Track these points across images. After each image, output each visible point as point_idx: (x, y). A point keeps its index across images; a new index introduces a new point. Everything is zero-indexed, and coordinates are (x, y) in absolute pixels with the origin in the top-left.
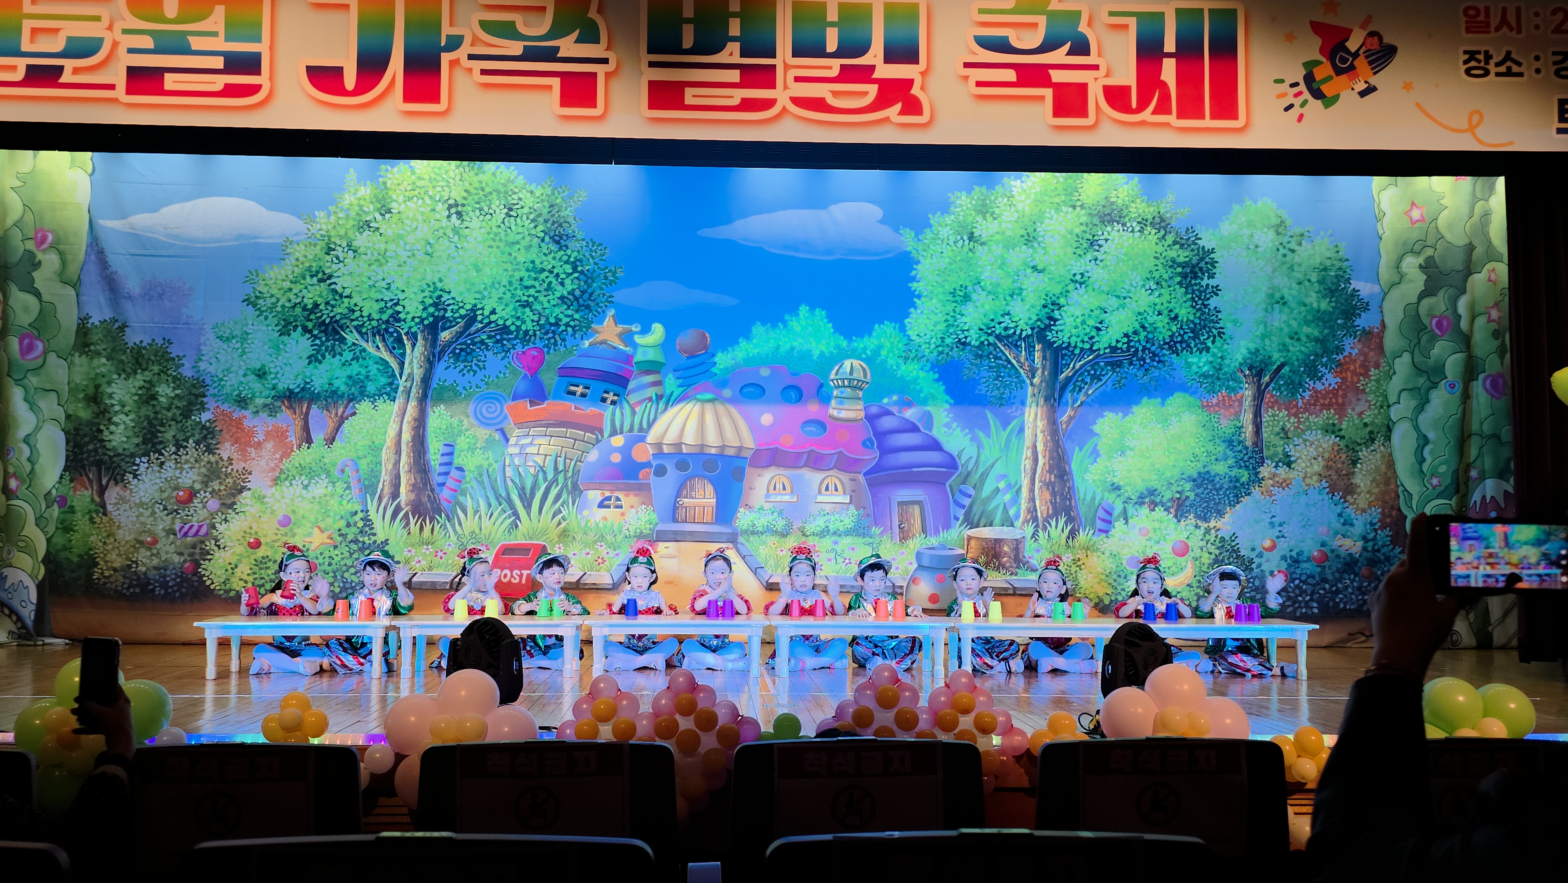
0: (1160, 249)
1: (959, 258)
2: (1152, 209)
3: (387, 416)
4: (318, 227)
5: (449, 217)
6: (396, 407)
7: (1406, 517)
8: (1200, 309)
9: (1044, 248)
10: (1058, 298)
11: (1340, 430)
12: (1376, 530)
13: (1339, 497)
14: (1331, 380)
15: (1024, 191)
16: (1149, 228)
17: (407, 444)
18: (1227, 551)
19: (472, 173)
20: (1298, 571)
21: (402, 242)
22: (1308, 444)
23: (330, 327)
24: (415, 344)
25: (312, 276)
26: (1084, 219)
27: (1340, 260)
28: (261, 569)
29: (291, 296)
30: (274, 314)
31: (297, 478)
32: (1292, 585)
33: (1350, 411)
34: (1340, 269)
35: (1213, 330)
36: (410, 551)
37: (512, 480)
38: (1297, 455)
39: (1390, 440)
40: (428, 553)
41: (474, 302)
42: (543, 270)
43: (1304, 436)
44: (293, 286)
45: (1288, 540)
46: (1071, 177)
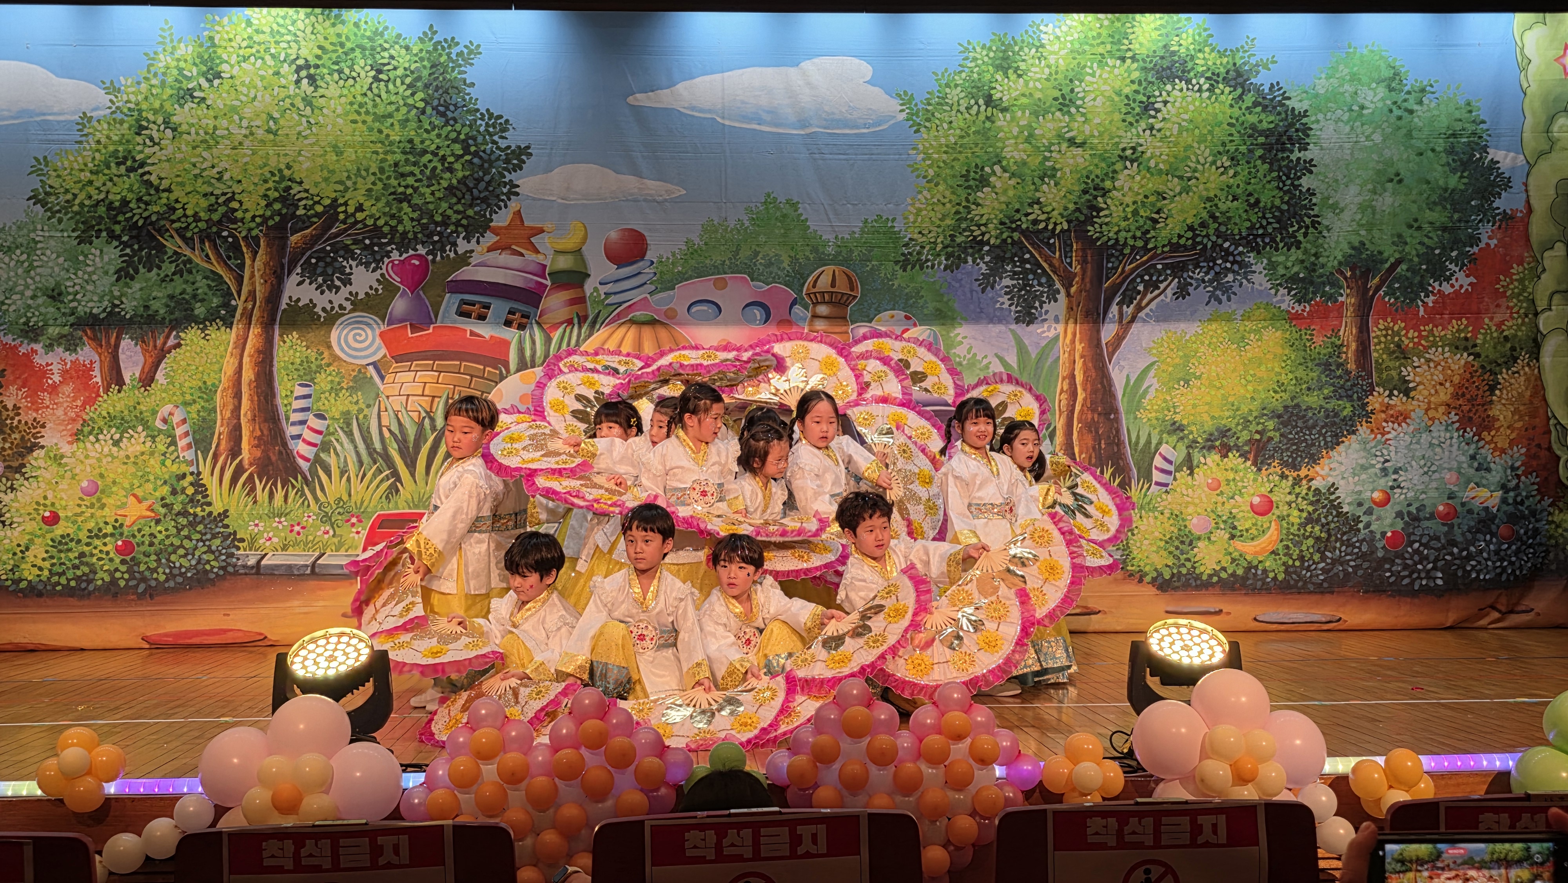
0: (1236, 112)
1: (973, 129)
2: (1225, 60)
3: (222, 348)
4: (125, 98)
5: (298, 82)
6: (231, 336)
7: (1558, 458)
8: (1289, 191)
9: (1083, 115)
10: (1103, 180)
11: (1475, 346)
12: (1518, 477)
13: (1471, 434)
14: (1462, 280)
15: (1058, 38)
16: (1221, 86)
17: (249, 385)
18: (1323, 507)
19: (328, 23)
20: (1418, 532)
21: (236, 117)
22: (1432, 365)
23: (144, 232)
24: (257, 252)
25: (118, 164)
26: (1136, 75)
27: (1474, 122)
28: (60, 551)
29: (91, 190)
30: (70, 215)
31: (105, 432)
32: (1410, 550)
33: (1487, 320)
34: (1474, 134)
35: (1306, 219)
36: (257, 525)
37: (390, 431)
38: (1418, 379)
39: (1538, 360)
40: (280, 526)
41: (333, 195)
42: (425, 152)
43: (1427, 356)
44: (94, 177)
45: (1405, 491)
46: (1118, 20)
